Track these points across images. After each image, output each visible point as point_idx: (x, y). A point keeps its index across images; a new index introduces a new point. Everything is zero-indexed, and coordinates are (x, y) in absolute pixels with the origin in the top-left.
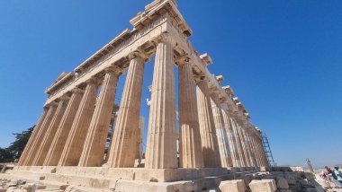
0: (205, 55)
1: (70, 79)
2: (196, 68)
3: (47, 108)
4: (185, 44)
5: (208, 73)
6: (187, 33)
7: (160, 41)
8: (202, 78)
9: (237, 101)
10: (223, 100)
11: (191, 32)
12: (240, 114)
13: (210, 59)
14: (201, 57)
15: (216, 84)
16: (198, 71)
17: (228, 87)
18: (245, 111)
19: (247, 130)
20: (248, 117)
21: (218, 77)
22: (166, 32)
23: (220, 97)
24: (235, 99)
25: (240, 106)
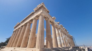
0: (54, 17)
1: (20, 24)
3: (14, 32)
4: (48, 15)
5: (55, 22)
6: (48, 12)
8: (53, 23)
9: (64, 28)
10: (60, 28)
11: (49, 12)
12: (65, 32)
13: (55, 18)
14: (53, 17)
15: (57, 25)
16: (52, 21)
17: (61, 25)
18: (67, 31)
19: (68, 36)
20: (68, 32)
21: (58, 23)
22: (42, 13)
23: (59, 28)
24: (63, 28)
25: (65, 30)
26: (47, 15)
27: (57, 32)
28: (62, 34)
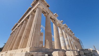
0: (55, 14)
2: (52, 17)
3: (11, 34)
4: (48, 10)
5: (57, 19)
6: (48, 6)
7: (37, 8)
8: (55, 20)
9: (69, 29)
10: (63, 28)
12: (70, 33)
13: (57, 15)
17: (65, 24)
18: (72, 32)
19: (74, 38)
20: (74, 34)
21: (61, 21)
22: (39, 5)
24: (68, 28)
25: (70, 31)
26: (46, 9)
27: (60, 32)
28: (67, 35)
